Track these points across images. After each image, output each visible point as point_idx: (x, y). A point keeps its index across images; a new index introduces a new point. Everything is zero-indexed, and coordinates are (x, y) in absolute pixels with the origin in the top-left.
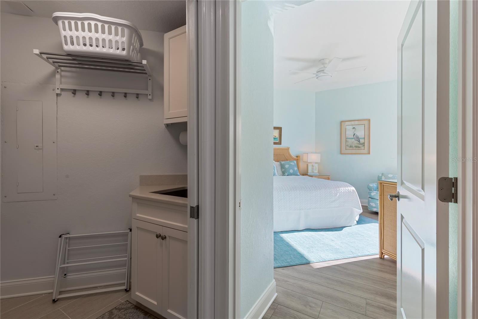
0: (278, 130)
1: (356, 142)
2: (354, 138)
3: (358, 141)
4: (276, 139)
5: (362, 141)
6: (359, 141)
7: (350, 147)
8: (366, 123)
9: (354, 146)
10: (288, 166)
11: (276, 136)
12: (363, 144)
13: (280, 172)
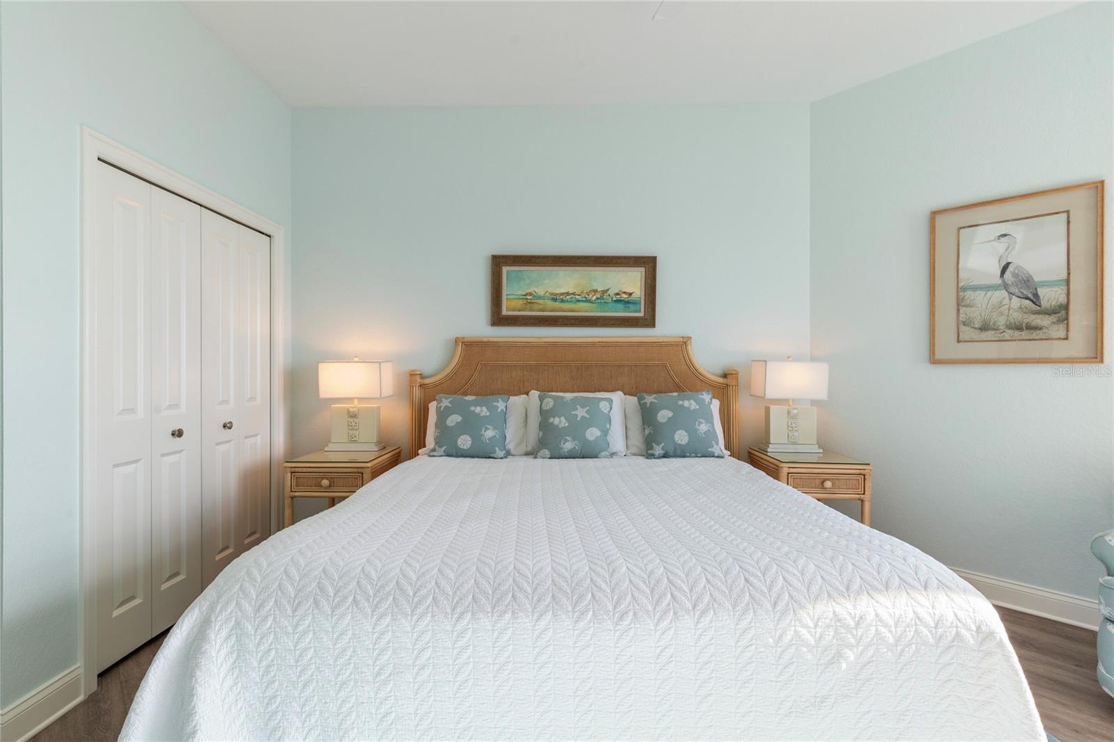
0: (644, 269)
1: (1016, 302)
2: (1006, 286)
3: (1027, 298)
4: (634, 303)
5: (1051, 296)
6: (1036, 295)
7: (984, 328)
8: (1079, 203)
9: (1002, 321)
10: (670, 414)
11: (631, 294)
12: (1062, 312)
13: (637, 440)
